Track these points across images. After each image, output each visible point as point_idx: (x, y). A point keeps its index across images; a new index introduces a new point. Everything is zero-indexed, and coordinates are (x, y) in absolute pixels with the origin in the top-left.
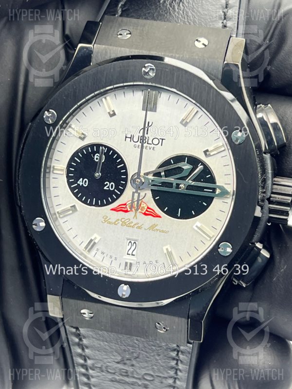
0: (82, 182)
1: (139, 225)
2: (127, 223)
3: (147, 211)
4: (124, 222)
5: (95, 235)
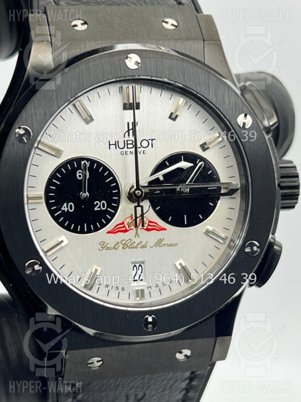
0: (67, 207)
1: (143, 244)
2: (129, 245)
3: (149, 225)
4: (125, 244)
5: (95, 267)
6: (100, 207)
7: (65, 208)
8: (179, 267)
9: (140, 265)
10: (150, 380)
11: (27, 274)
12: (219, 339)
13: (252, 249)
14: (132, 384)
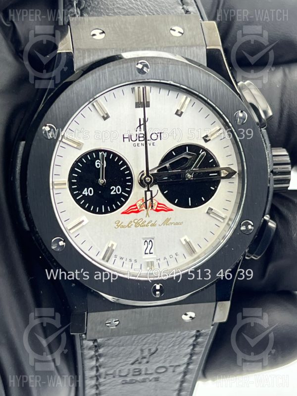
0: (87, 192)
1: (153, 222)
2: (141, 223)
3: (158, 207)
4: (137, 222)
5: (112, 242)
6: (115, 191)
7: (85, 192)
8: (184, 243)
9: (150, 241)
10: (161, 338)
11: (53, 249)
12: (219, 303)
13: (247, 227)
14: (145, 340)
